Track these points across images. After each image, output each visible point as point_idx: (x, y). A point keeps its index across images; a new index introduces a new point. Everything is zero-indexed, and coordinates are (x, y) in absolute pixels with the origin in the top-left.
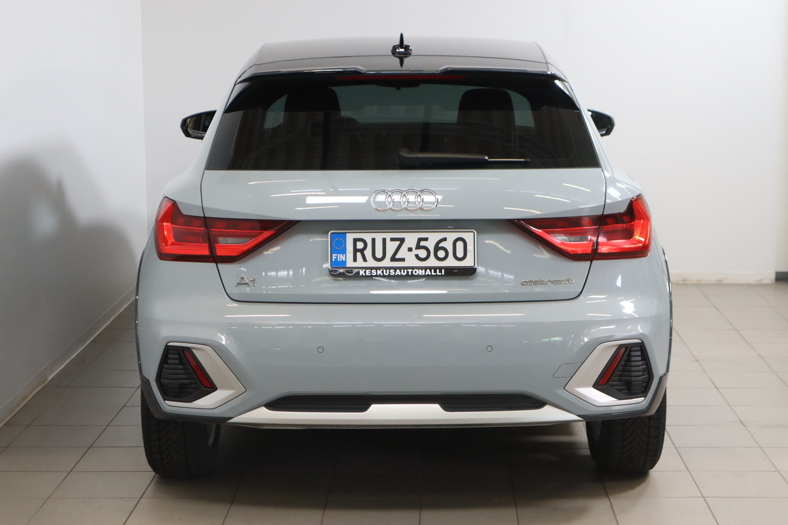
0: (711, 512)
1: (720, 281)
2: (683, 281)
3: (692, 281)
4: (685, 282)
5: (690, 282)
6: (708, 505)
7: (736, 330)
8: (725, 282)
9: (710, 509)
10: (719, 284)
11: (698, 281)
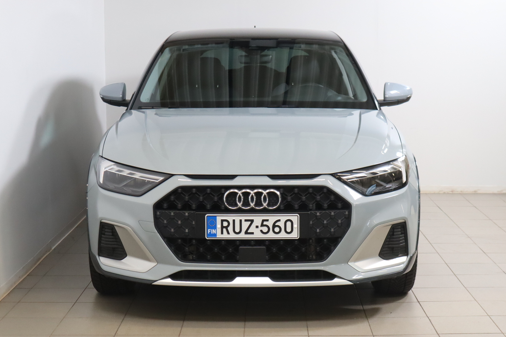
0: (495, 324)
1: (475, 191)
2: (452, 191)
3: (457, 192)
4: (453, 193)
5: (456, 193)
6: (492, 320)
7: (490, 219)
8: (479, 192)
9: (494, 323)
10: (475, 194)
11: (461, 191)
